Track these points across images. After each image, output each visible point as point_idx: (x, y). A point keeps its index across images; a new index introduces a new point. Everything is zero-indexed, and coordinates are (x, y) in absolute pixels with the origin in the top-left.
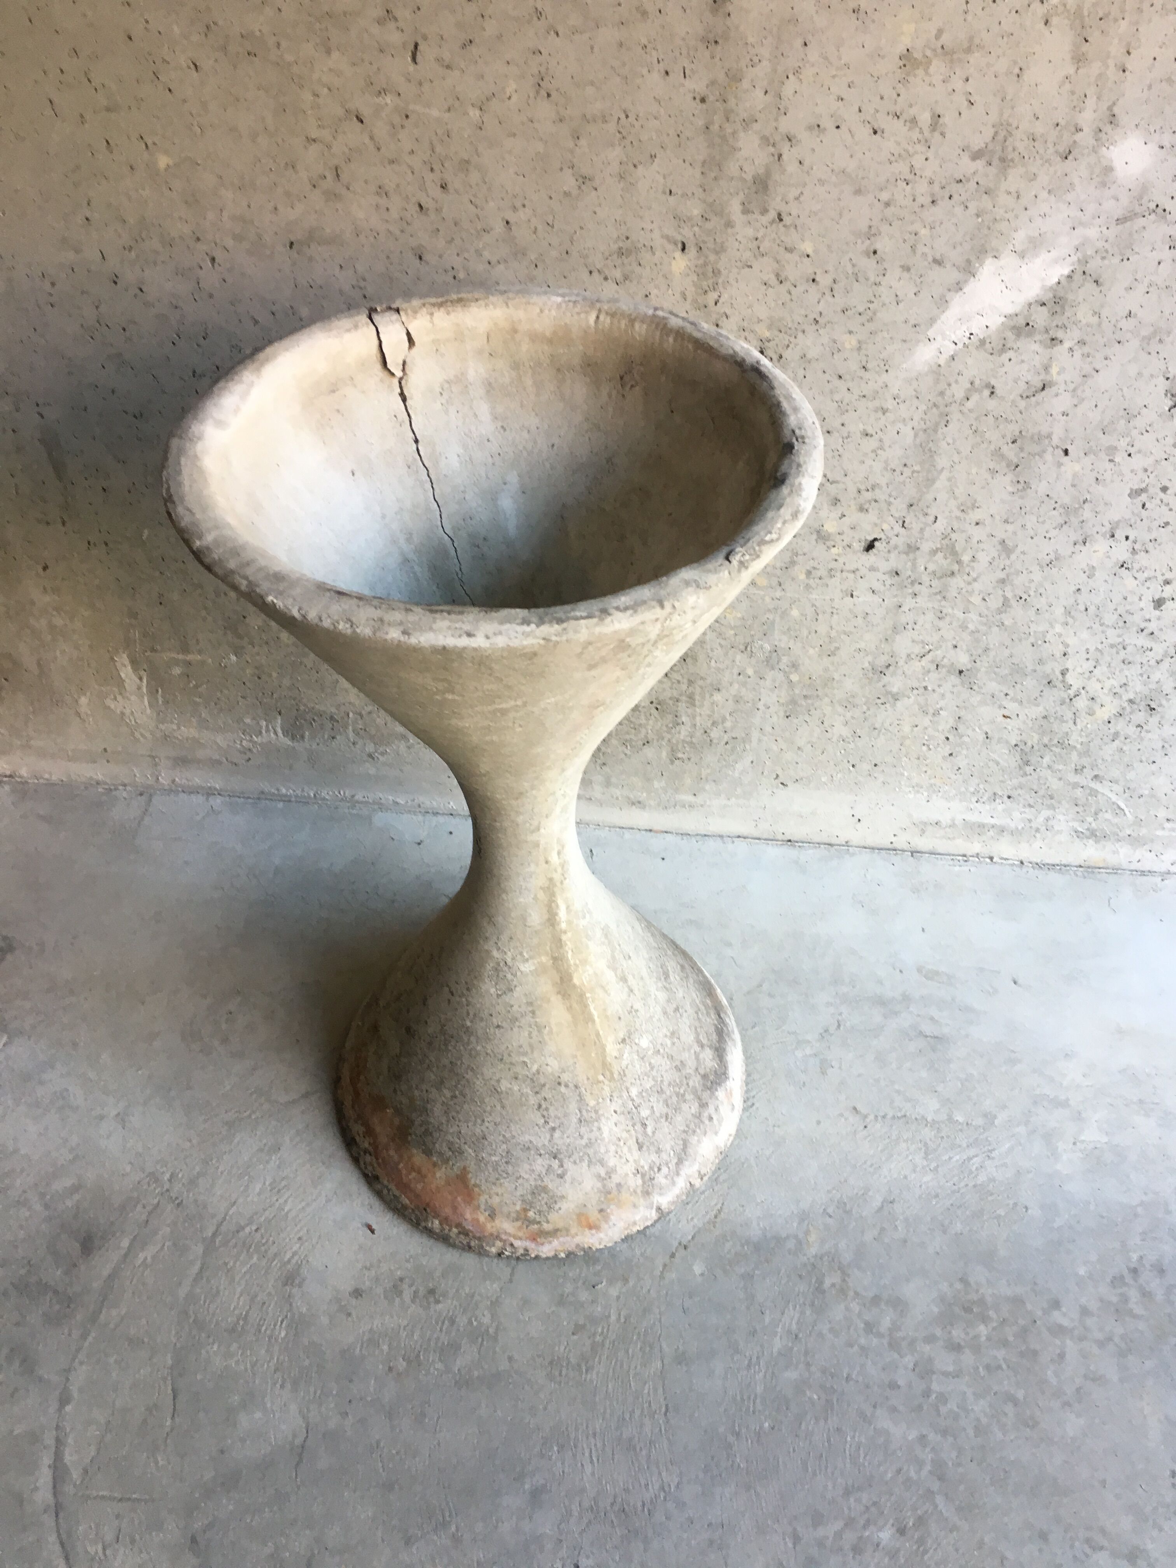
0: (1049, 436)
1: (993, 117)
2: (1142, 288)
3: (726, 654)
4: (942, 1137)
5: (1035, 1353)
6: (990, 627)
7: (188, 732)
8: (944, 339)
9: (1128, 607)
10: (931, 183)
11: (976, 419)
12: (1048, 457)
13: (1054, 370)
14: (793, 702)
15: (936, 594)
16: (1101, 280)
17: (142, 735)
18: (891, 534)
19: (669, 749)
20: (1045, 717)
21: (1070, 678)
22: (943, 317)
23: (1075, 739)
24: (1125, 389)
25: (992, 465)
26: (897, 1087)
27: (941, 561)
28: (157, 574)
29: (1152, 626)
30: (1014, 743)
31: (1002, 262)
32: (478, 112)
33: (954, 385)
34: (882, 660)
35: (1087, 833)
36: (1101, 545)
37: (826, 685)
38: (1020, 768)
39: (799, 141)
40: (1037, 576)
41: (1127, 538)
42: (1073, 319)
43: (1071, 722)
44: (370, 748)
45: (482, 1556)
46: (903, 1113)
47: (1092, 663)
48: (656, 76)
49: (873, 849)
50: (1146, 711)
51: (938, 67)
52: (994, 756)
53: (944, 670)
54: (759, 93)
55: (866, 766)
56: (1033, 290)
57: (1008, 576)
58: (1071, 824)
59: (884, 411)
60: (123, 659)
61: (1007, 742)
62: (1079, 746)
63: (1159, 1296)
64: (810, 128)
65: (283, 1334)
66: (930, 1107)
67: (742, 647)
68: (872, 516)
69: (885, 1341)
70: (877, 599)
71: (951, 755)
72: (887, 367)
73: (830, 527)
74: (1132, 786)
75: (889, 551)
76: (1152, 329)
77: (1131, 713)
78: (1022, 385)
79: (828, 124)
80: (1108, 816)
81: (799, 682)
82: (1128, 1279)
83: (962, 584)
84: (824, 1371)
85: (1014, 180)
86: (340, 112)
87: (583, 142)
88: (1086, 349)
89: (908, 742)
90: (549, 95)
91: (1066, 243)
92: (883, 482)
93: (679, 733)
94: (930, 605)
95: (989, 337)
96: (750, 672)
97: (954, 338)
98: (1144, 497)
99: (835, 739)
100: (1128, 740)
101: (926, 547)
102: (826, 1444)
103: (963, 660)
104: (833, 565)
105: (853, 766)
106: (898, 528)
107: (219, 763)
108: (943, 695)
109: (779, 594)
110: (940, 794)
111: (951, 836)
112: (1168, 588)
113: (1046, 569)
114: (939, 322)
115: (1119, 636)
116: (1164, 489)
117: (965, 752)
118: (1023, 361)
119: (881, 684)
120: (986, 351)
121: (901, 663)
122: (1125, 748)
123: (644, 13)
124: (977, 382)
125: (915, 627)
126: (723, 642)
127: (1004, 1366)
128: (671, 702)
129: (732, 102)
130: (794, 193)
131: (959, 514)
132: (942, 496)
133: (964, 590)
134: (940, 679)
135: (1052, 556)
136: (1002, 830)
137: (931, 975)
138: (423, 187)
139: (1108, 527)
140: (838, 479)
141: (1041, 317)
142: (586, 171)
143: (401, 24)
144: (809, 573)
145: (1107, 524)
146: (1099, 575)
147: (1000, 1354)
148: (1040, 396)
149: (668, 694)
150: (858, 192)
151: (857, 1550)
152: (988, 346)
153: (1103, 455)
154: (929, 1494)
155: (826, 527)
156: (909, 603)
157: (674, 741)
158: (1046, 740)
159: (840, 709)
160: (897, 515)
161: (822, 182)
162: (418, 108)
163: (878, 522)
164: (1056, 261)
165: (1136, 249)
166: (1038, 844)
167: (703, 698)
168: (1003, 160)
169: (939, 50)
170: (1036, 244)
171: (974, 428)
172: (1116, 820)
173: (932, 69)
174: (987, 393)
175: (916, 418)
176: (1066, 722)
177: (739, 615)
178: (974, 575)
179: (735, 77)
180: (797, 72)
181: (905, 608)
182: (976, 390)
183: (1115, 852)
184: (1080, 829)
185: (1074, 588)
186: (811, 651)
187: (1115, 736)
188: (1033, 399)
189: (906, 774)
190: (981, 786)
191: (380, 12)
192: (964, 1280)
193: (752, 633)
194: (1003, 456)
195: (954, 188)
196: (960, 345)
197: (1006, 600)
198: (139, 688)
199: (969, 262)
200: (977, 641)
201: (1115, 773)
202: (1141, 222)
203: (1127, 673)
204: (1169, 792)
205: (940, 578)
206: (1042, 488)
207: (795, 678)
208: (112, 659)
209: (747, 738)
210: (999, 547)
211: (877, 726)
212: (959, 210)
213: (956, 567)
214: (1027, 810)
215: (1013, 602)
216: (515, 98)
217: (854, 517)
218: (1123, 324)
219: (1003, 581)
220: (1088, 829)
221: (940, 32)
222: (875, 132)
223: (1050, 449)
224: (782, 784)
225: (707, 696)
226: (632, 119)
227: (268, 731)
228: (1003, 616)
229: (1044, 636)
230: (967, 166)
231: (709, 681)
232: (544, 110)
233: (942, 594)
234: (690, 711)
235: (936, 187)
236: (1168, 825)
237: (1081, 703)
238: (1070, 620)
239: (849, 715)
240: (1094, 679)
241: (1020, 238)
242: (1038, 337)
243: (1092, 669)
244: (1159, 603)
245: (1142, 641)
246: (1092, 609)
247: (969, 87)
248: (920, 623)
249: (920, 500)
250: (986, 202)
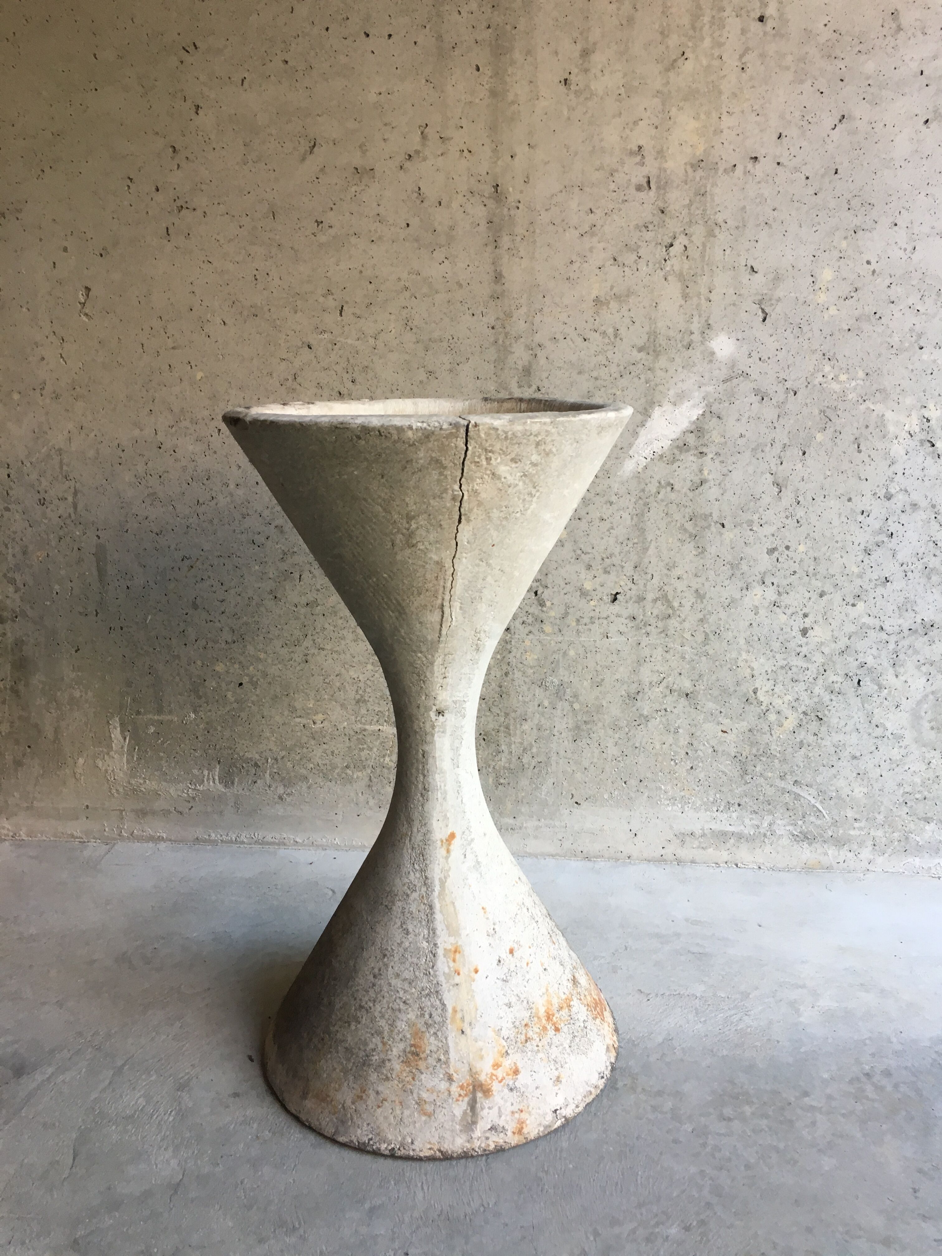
0: (711, 515)
1: (647, 329)
2: (744, 420)
3: (529, 689)
4: (709, 1005)
5: (791, 1122)
6: (700, 657)
7: (151, 785)
8: (639, 456)
9: (786, 636)
10: (618, 365)
11: (667, 505)
12: (713, 529)
13: (706, 472)
14: (578, 727)
15: (661, 632)
16: (721, 416)
17: (117, 790)
18: (626, 589)
19: (494, 775)
20: (750, 730)
21: (761, 696)
22: (637, 442)
23: (775, 748)
24: (749, 482)
25: (680, 536)
26: (672, 979)
27: (659, 609)
28: (151, 650)
29: (804, 650)
30: (733, 755)
31: (664, 409)
32: (373, 340)
33: (649, 485)
34: (634, 688)
35: (802, 837)
36: (758, 590)
37: (598, 711)
38: (742, 777)
39: (545, 347)
40: (723, 615)
41: (773, 584)
42: (710, 440)
43: (769, 734)
44: (281, 790)
45: (324, 1248)
46: (677, 993)
47: (772, 682)
48: (468, 317)
49: (649, 861)
50: (816, 721)
51: (614, 305)
52: (722, 767)
53: (676, 694)
54: (522, 322)
55: (633, 782)
56: (684, 424)
57: (704, 616)
58: (788, 828)
59: (611, 503)
60: (116, 722)
61: (729, 754)
62: (778, 755)
63: (889, 1088)
64: (550, 339)
65: (171, 1119)
66: (699, 989)
67: (539, 683)
68: (613, 577)
69: (669, 1116)
70: (623, 639)
71: (692, 768)
72: (609, 475)
73: (588, 586)
74: (823, 788)
75: (627, 602)
76: (756, 444)
77: (807, 723)
78: (689, 484)
79: (560, 337)
80: (812, 819)
81: (581, 710)
82: (864, 1079)
83: (677, 624)
84: (618, 1134)
85: (662, 362)
86: (300, 344)
87: (429, 353)
88: (721, 459)
89: (660, 758)
90: (411, 329)
91: (697, 395)
92: (617, 551)
93: (501, 760)
94: (658, 641)
95: (665, 453)
96: (546, 703)
97: (644, 455)
98: (776, 554)
99: (609, 759)
100: (810, 748)
101: (650, 596)
102: (621, 1177)
103: (687, 685)
104: (592, 614)
105: (625, 783)
106: (630, 585)
107: (169, 812)
108: (679, 715)
109: (560, 638)
110: (690, 805)
111: (704, 846)
112: (806, 620)
113: (727, 609)
114: (635, 446)
115: (784, 659)
116: (787, 548)
117: (700, 764)
118: (686, 468)
119: (634, 709)
120: (664, 462)
121: (646, 690)
122: (810, 755)
123: (461, 286)
124: (663, 482)
125: (652, 660)
126: (526, 680)
127: (767, 1129)
128: (493, 733)
129: (508, 328)
130: (545, 375)
131: (666, 571)
132: (654, 560)
133: (678, 629)
134: (674, 702)
135: (729, 600)
136: (740, 837)
137: (696, 923)
138: (342, 382)
139: (759, 577)
140: (590, 551)
141: (691, 440)
142: (430, 368)
143: (335, 297)
144: (578, 621)
145: (757, 574)
146: (762, 612)
147: (764, 1123)
148: (700, 489)
149: (491, 726)
150: (580, 373)
151: (648, 1240)
152: (665, 459)
153: (745, 525)
154: (708, 1205)
155: (585, 586)
156: (645, 641)
157: (497, 768)
158: (754, 751)
159: (610, 732)
160: (628, 575)
161: (560, 368)
162: (342, 339)
163: (617, 580)
164: (694, 406)
165: (737, 397)
166: (768, 849)
167: (516, 728)
168: (654, 351)
169: (613, 296)
170: (682, 397)
171: (665, 511)
172: (819, 822)
173: (610, 306)
174: (669, 489)
175: (631, 507)
176: (765, 734)
177: (536, 657)
178: (683, 616)
179: (509, 315)
180: (541, 310)
181: (643, 644)
182: (663, 487)
183: (826, 854)
184: (796, 833)
185: (748, 623)
186: (585, 683)
187: (801, 745)
188: (697, 491)
189: (663, 787)
190: (718, 796)
191: (325, 292)
192: (732, 1082)
193: (545, 671)
194: (685, 530)
195: (632, 368)
196: (649, 459)
197: (706, 635)
198: (122, 747)
199: (645, 409)
200: (694, 669)
201: (808, 778)
202: (735, 381)
203: (797, 689)
204: (850, 793)
205: (662, 620)
206: (712, 550)
207: (576, 706)
208: (108, 722)
209: (548, 764)
210: (695, 595)
211: (637, 745)
212: (636, 380)
213: (671, 611)
214: (754, 816)
215: (711, 636)
216: (393, 331)
217: (602, 577)
218: (741, 441)
219: (701, 620)
220: (800, 832)
221: (612, 288)
222: (585, 340)
223: (713, 524)
224: (577, 803)
225: (518, 726)
226: (455, 339)
227: (208, 779)
228: (707, 647)
229: (736, 662)
230: (637, 356)
231: (518, 713)
232: (409, 337)
233: (664, 631)
234: (507, 740)
235: (622, 368)
236: (857, 825)
237: (772, 717)
238: (751, 650)
239: (617, 736)
240: (776, 696)
241: (671, 393)
242: (692, 452)
243: (773, 687)
244: (804, 632)
245: (800, 662)
246: (762, 639)
247: (632, 314)
248: (654, 656)
249: (640, 563)
250: (650, 374)
